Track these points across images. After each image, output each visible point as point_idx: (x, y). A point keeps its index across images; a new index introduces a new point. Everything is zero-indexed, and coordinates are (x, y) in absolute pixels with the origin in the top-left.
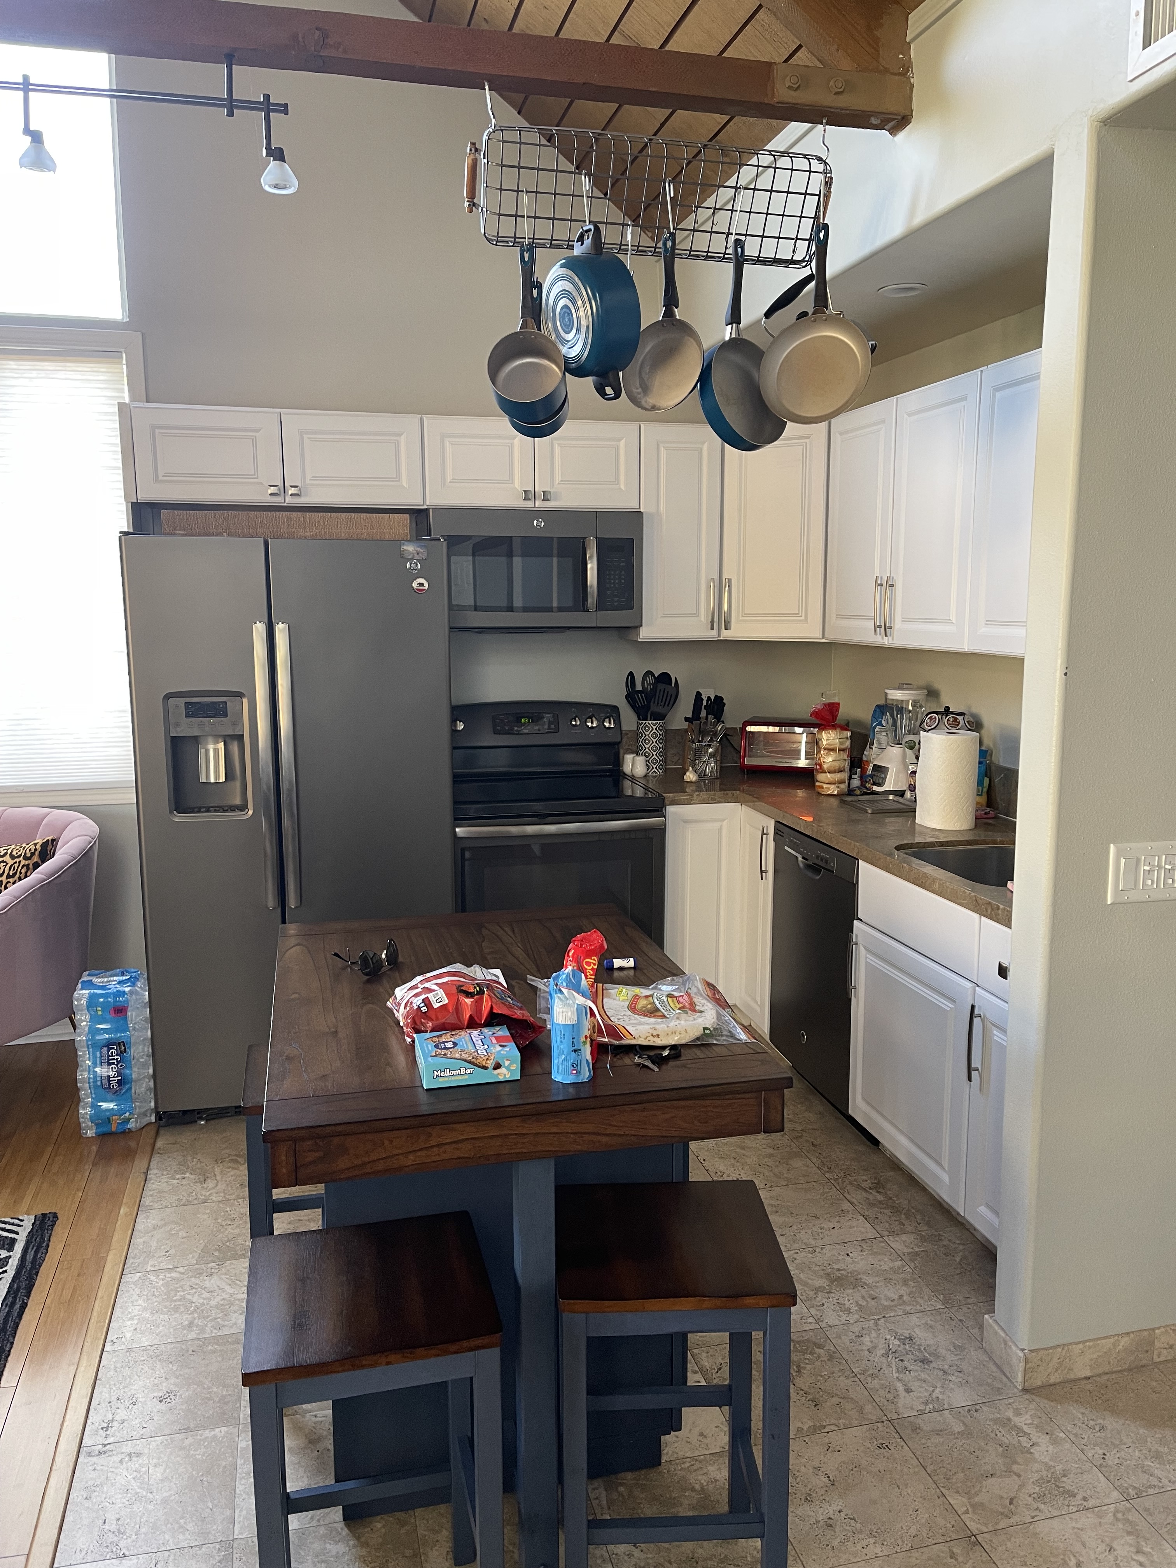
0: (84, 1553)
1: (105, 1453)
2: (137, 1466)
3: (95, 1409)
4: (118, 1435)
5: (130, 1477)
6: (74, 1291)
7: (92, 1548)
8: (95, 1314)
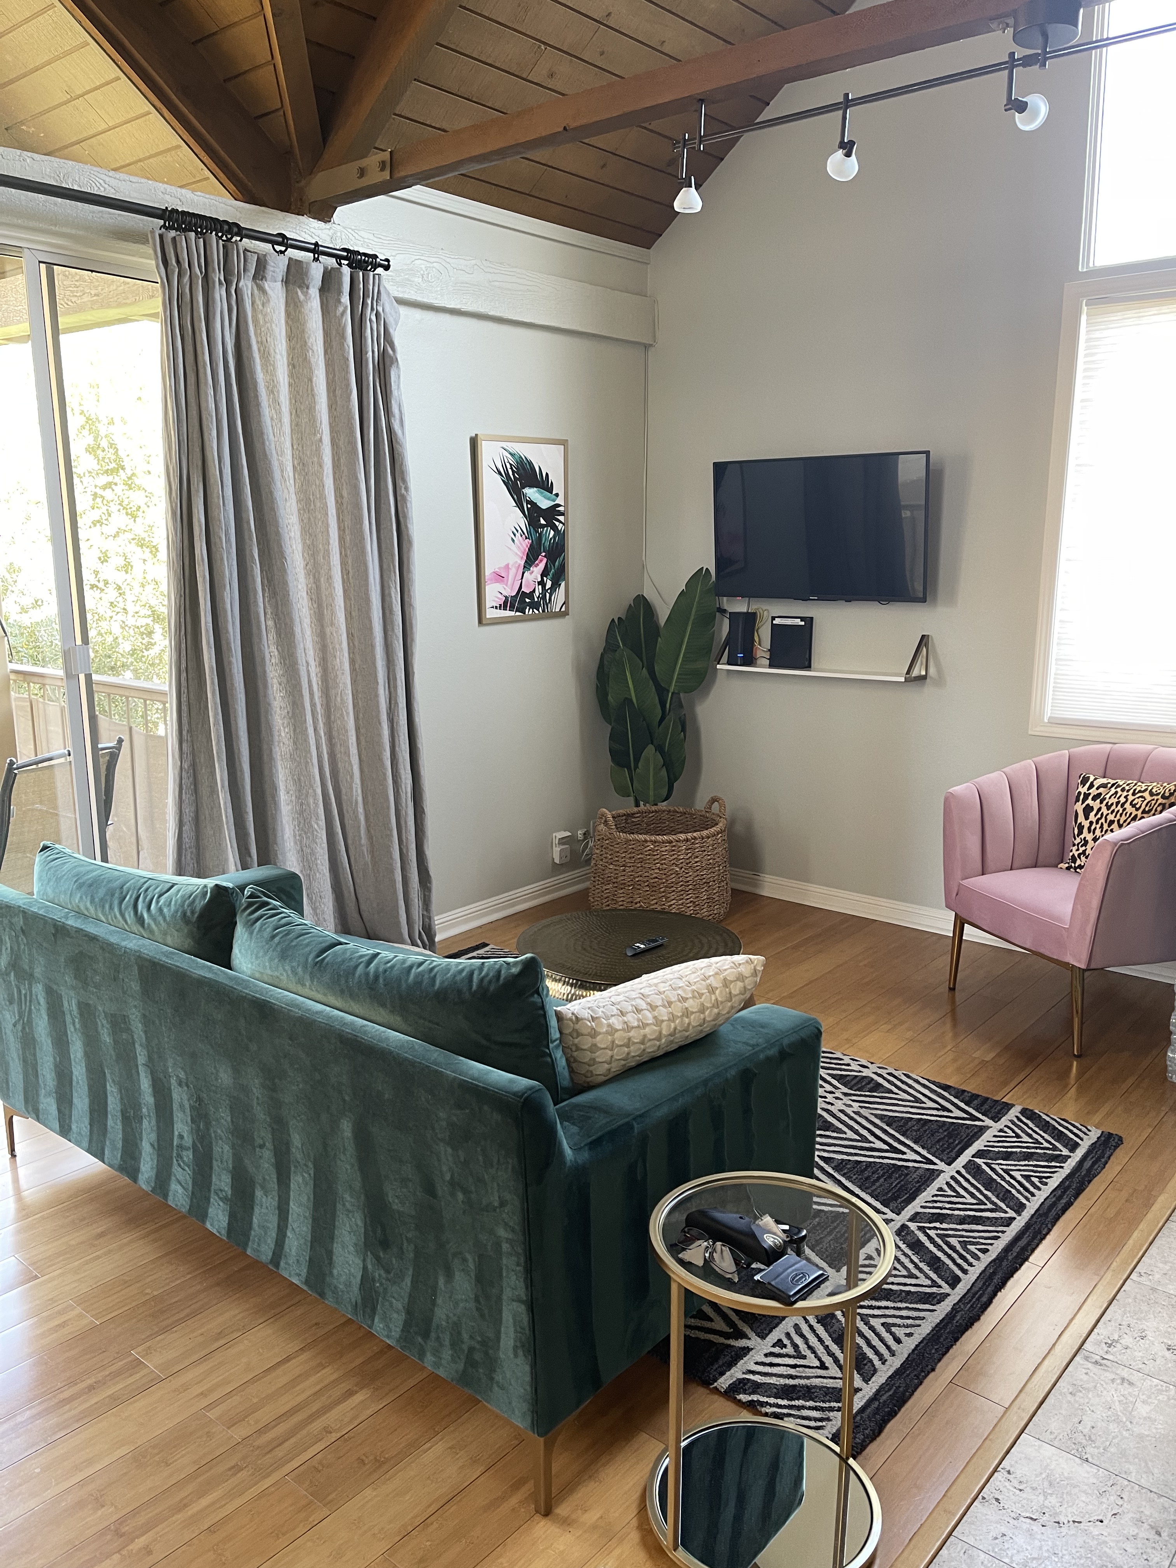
0: (1053, 1437)
1: (1101, 1365)
2: (1126, 1393)
3: (1105, 1323)
4: (1119, 1357)
5: (1116, 1398)
6: (1118, 1213)
7: (1061, 1437)
8: (1131, 1242)
